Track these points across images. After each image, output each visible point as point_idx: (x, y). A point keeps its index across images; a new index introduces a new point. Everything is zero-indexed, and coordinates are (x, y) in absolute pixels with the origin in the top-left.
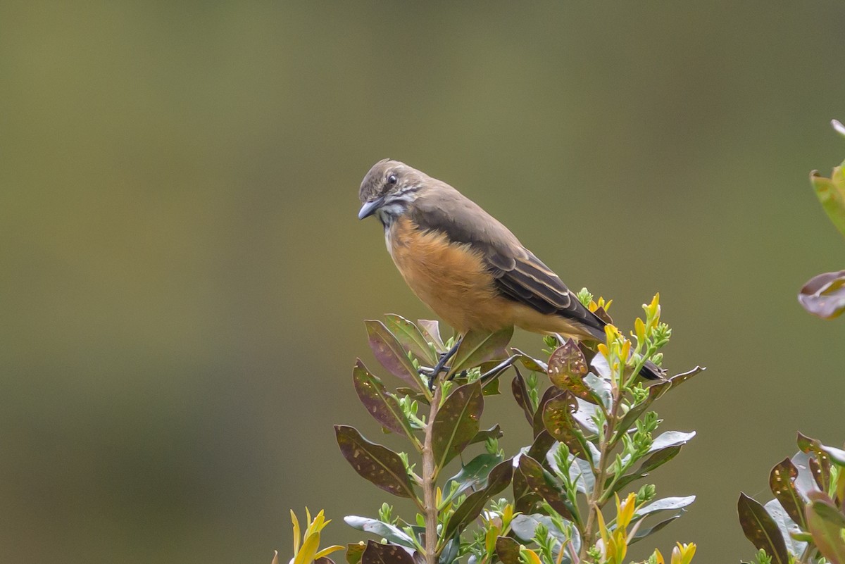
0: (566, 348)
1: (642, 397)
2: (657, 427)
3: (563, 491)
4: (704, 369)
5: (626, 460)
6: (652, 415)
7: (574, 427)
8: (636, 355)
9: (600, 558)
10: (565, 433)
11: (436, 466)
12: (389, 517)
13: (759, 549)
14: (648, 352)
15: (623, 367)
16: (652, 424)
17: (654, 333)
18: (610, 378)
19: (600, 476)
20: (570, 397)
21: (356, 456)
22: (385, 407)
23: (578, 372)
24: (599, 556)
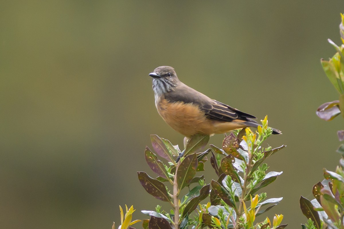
0: (230, 137)
1: (261, 157)
2: (267, 169)
3: (229, 195)
4: (286, 146)
5: (255, 182)
6: (265, 165)
7: (233, 169)
8: (258, 140)
9: (244, 221)
10: (230, 172)
11: (179, 189)
12: (160, 210)
13: (308, 218)
14: (263, 139)
15: (253, 145)
16: (265, 168)
17: (266, 131)
18: (248, 150)
19: (244, 189)
20: (232, 157)
21: (146, 185)
22: (158, 167)
23: (235, 147)
24: (244, 220)
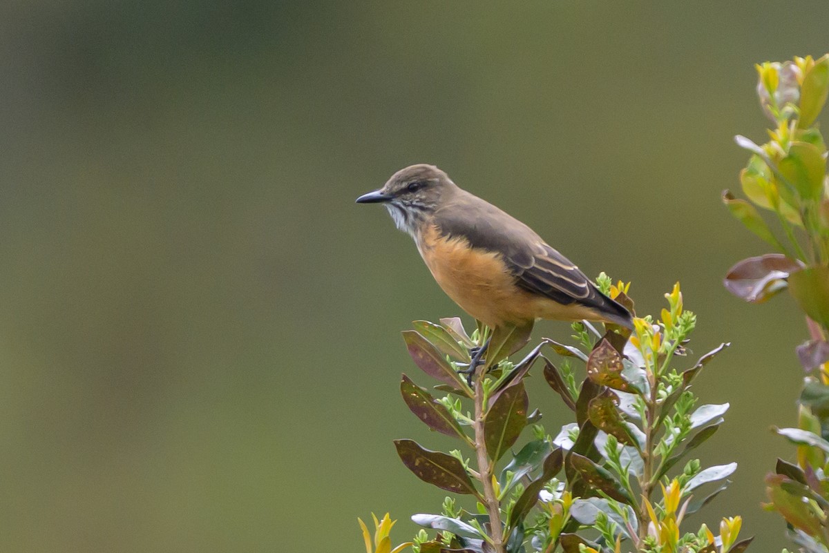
0: (602, 349)
1: (677, 382)
3: (617, 481)
4: (729, 345)
6: (688, 395)
8: (666, 343)
11: (491, 461)
12: (452, 510)
14: (677, 339)
15: (656, 356)
16: (689, 403)
18: (645, 366)
19: (648, 459)
21: (417, 464)
22: (436, 414)
24: (654, 544)
